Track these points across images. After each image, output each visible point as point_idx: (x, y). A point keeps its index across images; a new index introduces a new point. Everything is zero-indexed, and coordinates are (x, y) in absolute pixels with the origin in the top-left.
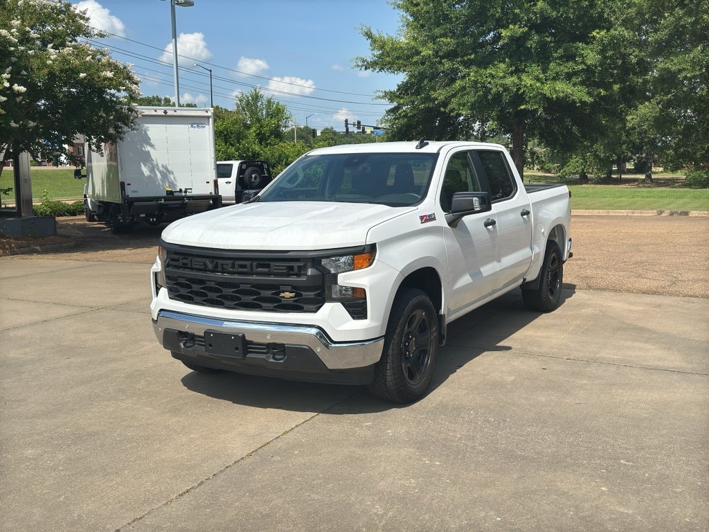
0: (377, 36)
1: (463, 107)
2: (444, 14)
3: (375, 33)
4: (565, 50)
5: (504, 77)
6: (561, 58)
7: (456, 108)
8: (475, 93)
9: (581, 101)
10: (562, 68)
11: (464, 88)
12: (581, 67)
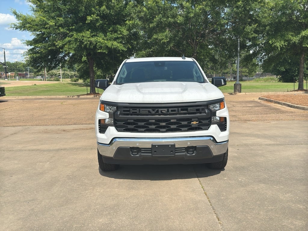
0: (19, 14)
1: (71, 49)
2: (57, 7)
3: (18, 13)
4: (113, 28)
5: (90, 37)
6: (111, 31)
7: (68, 50)
8: (76, 44)
9: (122, 50)
10: (113, 36)
11: (69, 41)
12: (121, 36)
